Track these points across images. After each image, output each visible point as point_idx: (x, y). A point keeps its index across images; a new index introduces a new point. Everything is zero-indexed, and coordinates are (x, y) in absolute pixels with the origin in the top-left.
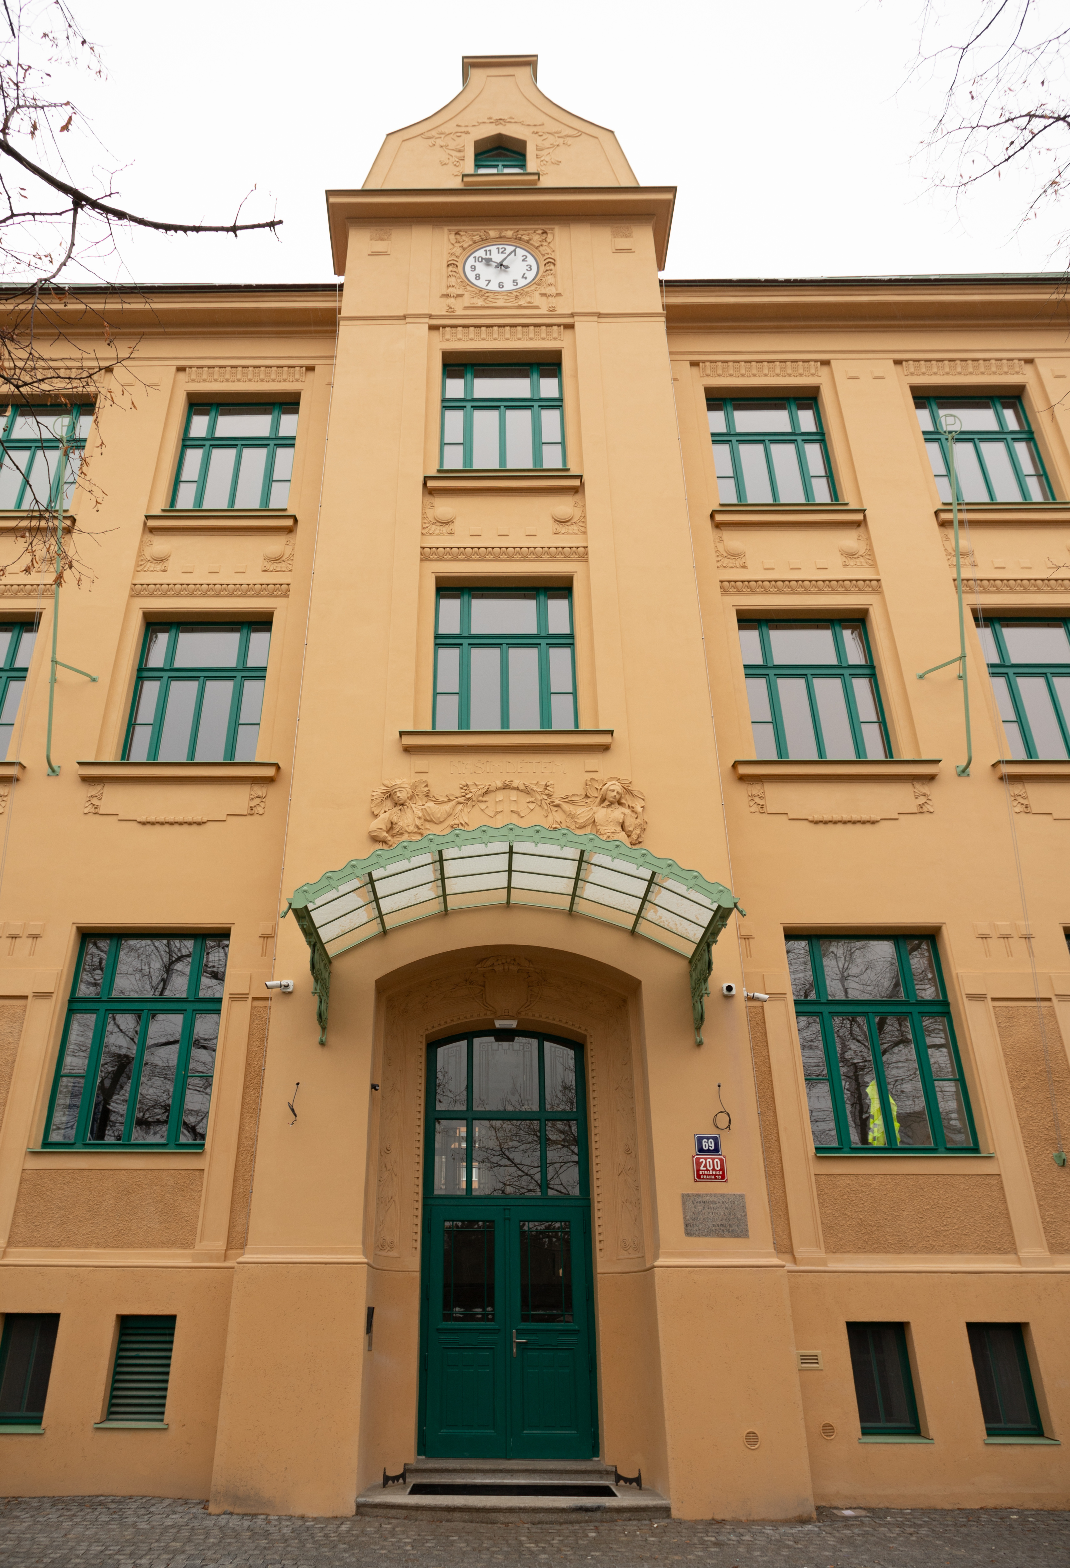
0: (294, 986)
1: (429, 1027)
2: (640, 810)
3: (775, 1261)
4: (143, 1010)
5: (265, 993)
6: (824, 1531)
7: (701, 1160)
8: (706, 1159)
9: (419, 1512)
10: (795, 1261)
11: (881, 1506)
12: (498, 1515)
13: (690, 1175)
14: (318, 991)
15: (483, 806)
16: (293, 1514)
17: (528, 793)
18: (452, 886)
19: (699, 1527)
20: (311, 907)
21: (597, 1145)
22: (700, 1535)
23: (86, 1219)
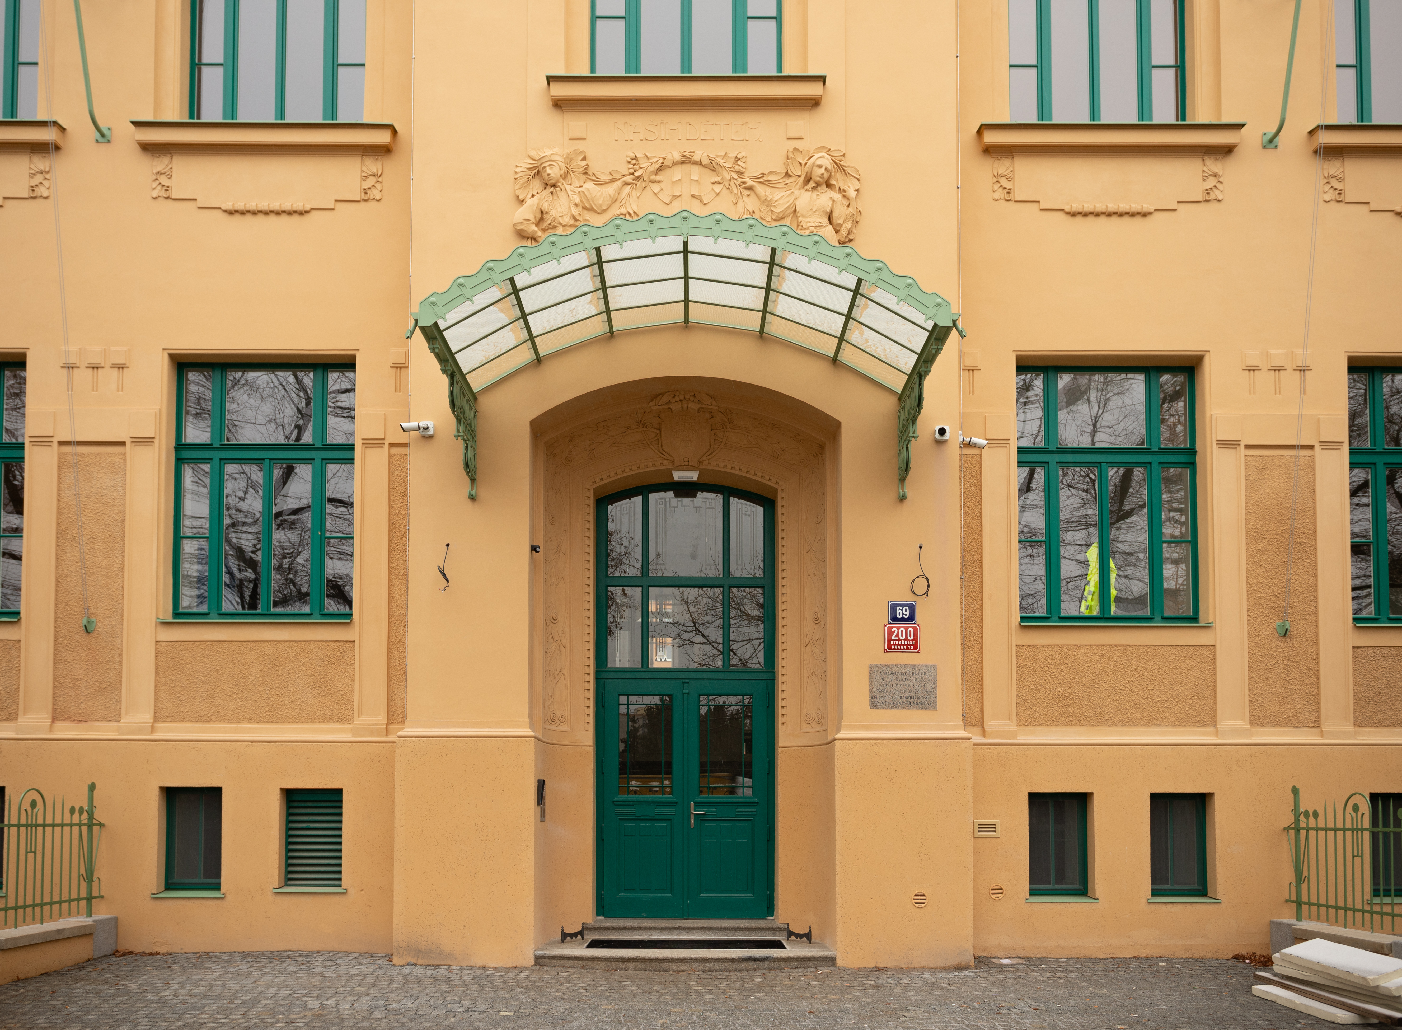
0: (435, 428)
1: (597, 480)
2: (852, 194)
3: (962, 733)
4: (263, 459)
5: (403, 438)
6: (979, 975)
7: (893, 630)
8: (898, 628)
9: (595, 963)
10: (984, 734)
11: (1039, 956)
12: (670, 964)
13: (880, 644)
14: (462, 434)
15: (656, 188)
16: (474, 965)
17: (714, 170)
18: (618, 298)
19: (861, 973)
20: (442, 325)
21: (784, 614)
22: (860, 979)
23: (233, 693)
